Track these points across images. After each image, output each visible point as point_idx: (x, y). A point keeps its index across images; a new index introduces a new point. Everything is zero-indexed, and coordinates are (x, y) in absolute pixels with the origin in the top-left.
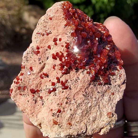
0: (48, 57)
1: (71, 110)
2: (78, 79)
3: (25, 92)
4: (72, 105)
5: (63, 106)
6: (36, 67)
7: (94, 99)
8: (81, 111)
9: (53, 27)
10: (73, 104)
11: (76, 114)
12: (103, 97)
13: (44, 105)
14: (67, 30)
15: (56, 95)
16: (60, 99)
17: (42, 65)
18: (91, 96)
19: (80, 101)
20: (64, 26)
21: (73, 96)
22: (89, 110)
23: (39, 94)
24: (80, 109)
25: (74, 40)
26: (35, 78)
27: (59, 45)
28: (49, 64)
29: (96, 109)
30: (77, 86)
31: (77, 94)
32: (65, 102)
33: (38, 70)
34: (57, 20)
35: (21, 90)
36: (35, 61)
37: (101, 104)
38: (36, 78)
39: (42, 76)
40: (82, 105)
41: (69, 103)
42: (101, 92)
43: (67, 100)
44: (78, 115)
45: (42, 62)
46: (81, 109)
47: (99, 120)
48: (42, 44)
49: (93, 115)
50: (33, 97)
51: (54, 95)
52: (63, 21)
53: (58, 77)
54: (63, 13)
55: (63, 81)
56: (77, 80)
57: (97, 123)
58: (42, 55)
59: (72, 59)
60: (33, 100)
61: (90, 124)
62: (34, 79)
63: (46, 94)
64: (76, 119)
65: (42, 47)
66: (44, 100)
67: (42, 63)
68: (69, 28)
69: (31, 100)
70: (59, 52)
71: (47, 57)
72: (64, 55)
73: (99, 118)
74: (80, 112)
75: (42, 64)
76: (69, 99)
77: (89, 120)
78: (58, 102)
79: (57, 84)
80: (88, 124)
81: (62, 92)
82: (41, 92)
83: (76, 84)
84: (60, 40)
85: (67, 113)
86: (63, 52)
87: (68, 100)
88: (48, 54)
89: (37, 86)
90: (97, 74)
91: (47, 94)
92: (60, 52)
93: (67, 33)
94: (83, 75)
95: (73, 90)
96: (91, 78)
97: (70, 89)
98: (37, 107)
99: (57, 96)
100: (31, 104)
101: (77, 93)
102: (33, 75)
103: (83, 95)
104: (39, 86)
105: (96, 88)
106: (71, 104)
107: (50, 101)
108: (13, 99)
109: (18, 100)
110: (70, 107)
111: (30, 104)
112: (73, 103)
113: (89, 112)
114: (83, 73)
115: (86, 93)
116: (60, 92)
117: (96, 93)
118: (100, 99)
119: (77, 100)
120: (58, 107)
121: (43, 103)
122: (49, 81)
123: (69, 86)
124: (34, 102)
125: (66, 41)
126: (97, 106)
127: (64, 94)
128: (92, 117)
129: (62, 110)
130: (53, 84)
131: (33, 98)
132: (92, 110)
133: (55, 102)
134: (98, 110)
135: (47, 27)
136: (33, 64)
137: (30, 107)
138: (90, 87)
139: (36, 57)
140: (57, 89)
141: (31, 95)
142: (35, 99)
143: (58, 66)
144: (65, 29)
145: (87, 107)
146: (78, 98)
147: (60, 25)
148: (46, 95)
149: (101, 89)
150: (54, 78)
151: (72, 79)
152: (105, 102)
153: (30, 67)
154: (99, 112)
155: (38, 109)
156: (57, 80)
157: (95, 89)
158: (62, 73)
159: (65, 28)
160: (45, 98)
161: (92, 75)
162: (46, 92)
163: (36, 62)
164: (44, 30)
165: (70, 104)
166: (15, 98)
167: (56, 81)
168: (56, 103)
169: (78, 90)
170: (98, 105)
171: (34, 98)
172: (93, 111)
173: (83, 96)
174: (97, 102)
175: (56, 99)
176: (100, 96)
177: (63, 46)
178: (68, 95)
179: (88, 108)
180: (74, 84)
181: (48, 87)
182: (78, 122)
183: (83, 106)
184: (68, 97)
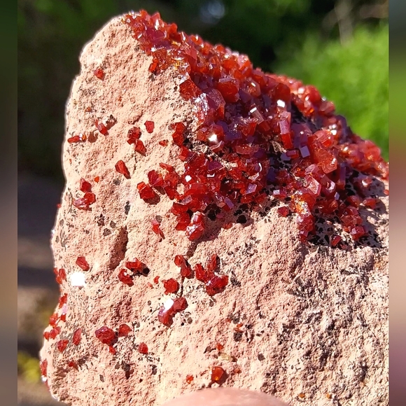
0: (128, 203)
1: (261, 357)
2: (254, 242)
3: (82, 349)
4: (260, 338)
5: (228, 353)
6: (98, 252)
7: (335, 299)
8: (303, 352)
9: (116, 95)
10: (264, 335)
11: (285, 370)
12: (365, 287)
13: (158, 373)
14: (161, 83)
15: (190, 321)
16: (209, 330)
17: (114, 237)
18: (319, 290)
19: (286, 317)
20: (147, 74)
21: (254, 306)
22: (330, 341)
23: (132, 339)
24: (295, 345)
25: (195, 107)
26: (105, 289)
27: (151, 146)
28: (138, 222)
29: (354, 331)
30: (258, 267)
31: (265, 293)
32: (231, 335)
33: (107, 259)
34: (122, 66)
35: (67, 350)
36: (87, 232)
37: (369, 310)
38: (108, 288)
39: (125, 274)
40: (298, 330)
41: (246, 334)
42: (352, 270)
43: (235, 326)
44: (294, 370)
45: (113, 225)
46: (299, 344)
47: (380, 369)
48: (96, 167)
49: (352, 359)
50: (111, 356)
51: (183, 324)
52: (140, 62)
53: (180, 254)
54: (133, 34)
55: (203, 265)
56: (251, 245)
57: (376, 381)
58: (107, 204)
59: (208, 176)
60: (117, 367)
61: (348, 393)
62: (100, 293)
63: (154, 329)
64: (289, 386)
65: (97, 180)
66: (153, 354)
67: (111, 228)
68: (168, 75)
69: (108, 369)
70: (157, 168)
71: (123, 207)
72: (177, 171)
73: (377, 363)
74: (297, 357)
75: (115, 233)
76: (241, 320)
77: (341, 378)
78: (206, 344)
79: (183, 280)
80: (343, 396)
81: (211, 304)
82: (136, 329)
83: (251, 260)
84: (150, 126)
85: (251, 372)
86: (171, 164)
87: (241, 325)
88: (124, 194)
89: (118, 315)
90: (317, 215)
91: (157, 328)
92: (162, 166)
93: (166, 96)
94: (268, 223)
95: (246, 285)
96: (300, 227)
97: (236, 283)
98: (136, 390)
99: (196, 322)
100: (114, 385)
101: (267, 291)
102: (92, 282)
103: (290, 291)
104: (123, 312)
105: (332, 260)
106: (256, 337)
107: (174, 350)
108: (57, 395)
109: (72, 394)
110: (254, 349)
111: (111, 386)
112: (263, 332)
113: (332, 350)
114: (266, 217)
115: (298, 282)
116: (202, 307)
117: (335, 276)
118: (358, 295)
119: (271, 316)
120: (212, 360)
121: (154, 367)
122: (152, 282)
123: (230, 275)
124: (121, 371)
125: (170, 122)
126: (355, 319)
127: (217, 306)
128: (351, 366)
129: (228, 366)
130: (171, 286)
131: (114, 360)
132: (341, 338)
133: (194, 347)
134: (365, 335)
135: (98, 107)
136: (83, 247)
137: (114, 398)
138: (308, 259)
139: (86, 219)
140: (187, 299)
141: (104, 351)
142: (121, 361)
143: (169, 216)
144: (157, 82)
145: (319, 332)
146: (274, 310)
147: (133, 79)
148: (155, 332)
149: (350, 260)
150: (166, 266)
151: (232, 249)
152: (381, 299)
153: (76, 258)
154: (371, 340)
155: (143, 395)
156: (178, 269)
157: (328, 264)
158: (189, 235)
159: (153, 80)
160: (155, 344)
161: (301, 215)
162: (153, 322)
163: (93, 232)
164: (90, 122)
165: (252, 336)
166: (61, 389)
167: (175, 271)
168: (198, 350)
169: (265, 279)
170: (358, 315)
171: (117, 360)
172: (347, 343)
173: (291, 296)
174: (350, 308)
175: (194, 335)
176: (355, 282)
177: (164, 143)
178: (235, 305)
179: (324, 335)
180: (246, 261)
181: (154, 305)
182: (303, 395)
183: (301, 332)
184: (237, 315)
